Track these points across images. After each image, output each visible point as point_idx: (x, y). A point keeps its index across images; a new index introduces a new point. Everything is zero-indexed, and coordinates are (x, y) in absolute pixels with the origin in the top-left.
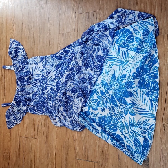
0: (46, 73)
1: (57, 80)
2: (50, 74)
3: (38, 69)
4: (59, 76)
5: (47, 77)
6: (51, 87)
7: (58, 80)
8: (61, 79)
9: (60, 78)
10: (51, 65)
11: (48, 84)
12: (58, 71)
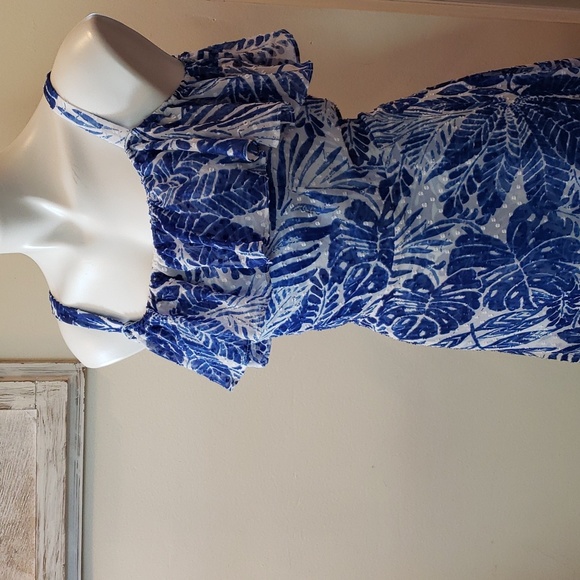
0: (383, 192)
1: (456, 232)
2: (408, 193)
3: (322, 159)
4: (473, 204)
5: (391, 220)
6: (414, 273)
7: (466, 229)
8: (482, 222)
9: (480, 216)
10: (404, 140)
11: (399, 262)
12: (461, 171)
